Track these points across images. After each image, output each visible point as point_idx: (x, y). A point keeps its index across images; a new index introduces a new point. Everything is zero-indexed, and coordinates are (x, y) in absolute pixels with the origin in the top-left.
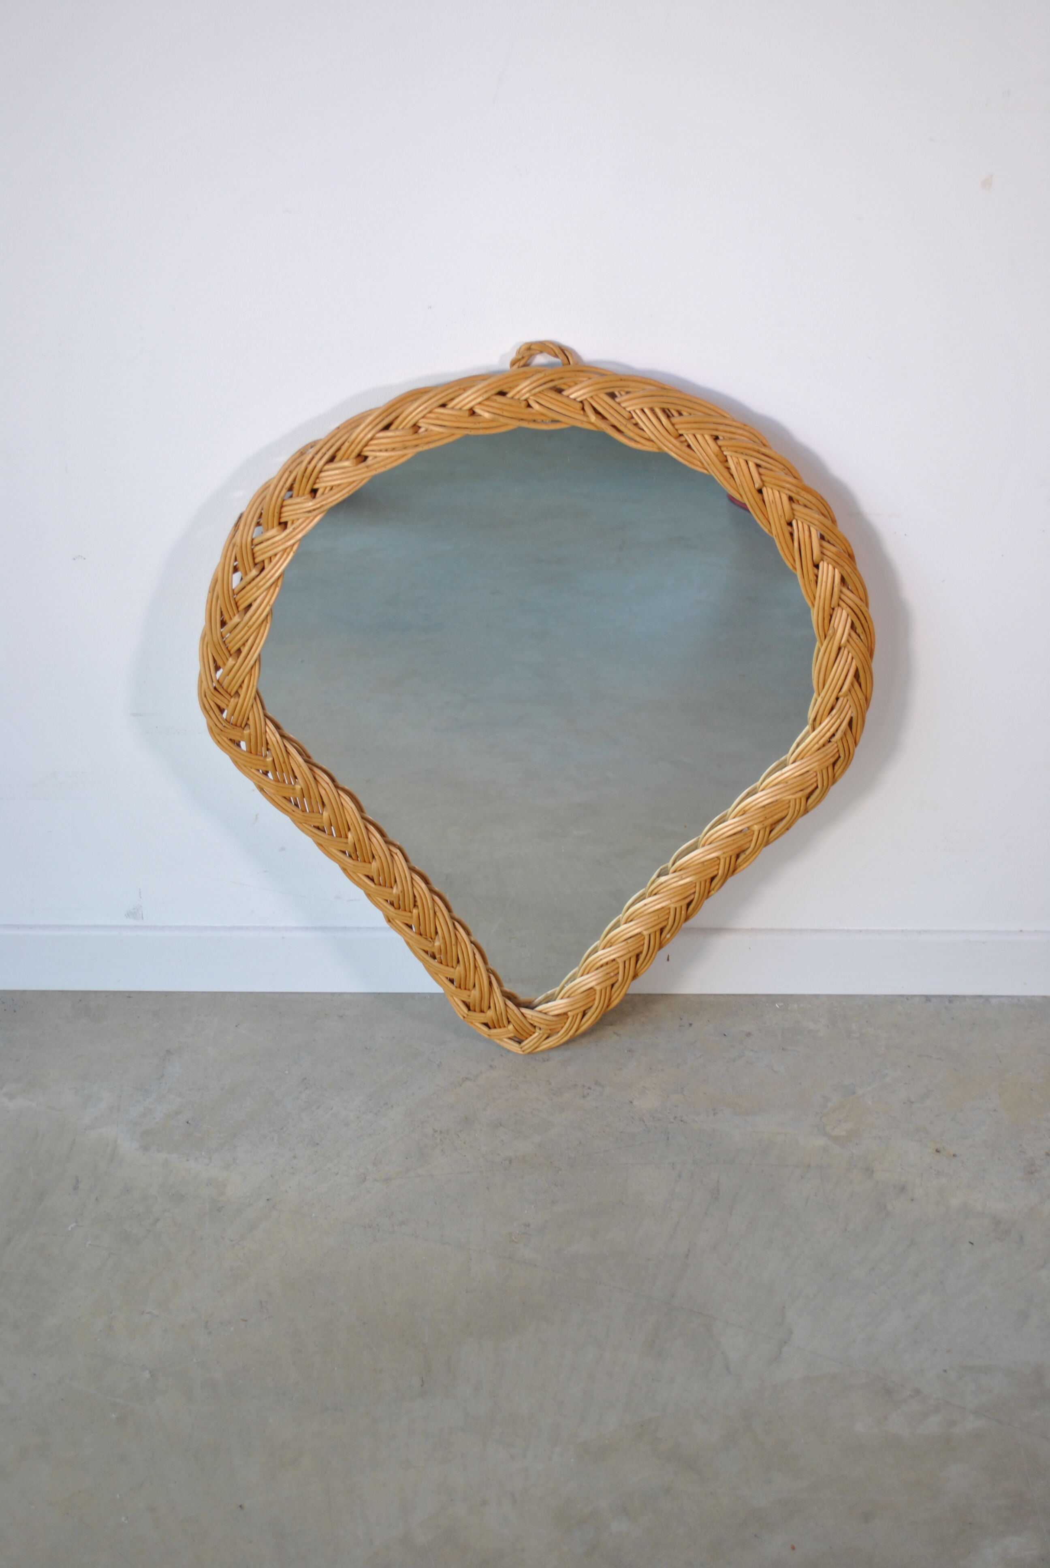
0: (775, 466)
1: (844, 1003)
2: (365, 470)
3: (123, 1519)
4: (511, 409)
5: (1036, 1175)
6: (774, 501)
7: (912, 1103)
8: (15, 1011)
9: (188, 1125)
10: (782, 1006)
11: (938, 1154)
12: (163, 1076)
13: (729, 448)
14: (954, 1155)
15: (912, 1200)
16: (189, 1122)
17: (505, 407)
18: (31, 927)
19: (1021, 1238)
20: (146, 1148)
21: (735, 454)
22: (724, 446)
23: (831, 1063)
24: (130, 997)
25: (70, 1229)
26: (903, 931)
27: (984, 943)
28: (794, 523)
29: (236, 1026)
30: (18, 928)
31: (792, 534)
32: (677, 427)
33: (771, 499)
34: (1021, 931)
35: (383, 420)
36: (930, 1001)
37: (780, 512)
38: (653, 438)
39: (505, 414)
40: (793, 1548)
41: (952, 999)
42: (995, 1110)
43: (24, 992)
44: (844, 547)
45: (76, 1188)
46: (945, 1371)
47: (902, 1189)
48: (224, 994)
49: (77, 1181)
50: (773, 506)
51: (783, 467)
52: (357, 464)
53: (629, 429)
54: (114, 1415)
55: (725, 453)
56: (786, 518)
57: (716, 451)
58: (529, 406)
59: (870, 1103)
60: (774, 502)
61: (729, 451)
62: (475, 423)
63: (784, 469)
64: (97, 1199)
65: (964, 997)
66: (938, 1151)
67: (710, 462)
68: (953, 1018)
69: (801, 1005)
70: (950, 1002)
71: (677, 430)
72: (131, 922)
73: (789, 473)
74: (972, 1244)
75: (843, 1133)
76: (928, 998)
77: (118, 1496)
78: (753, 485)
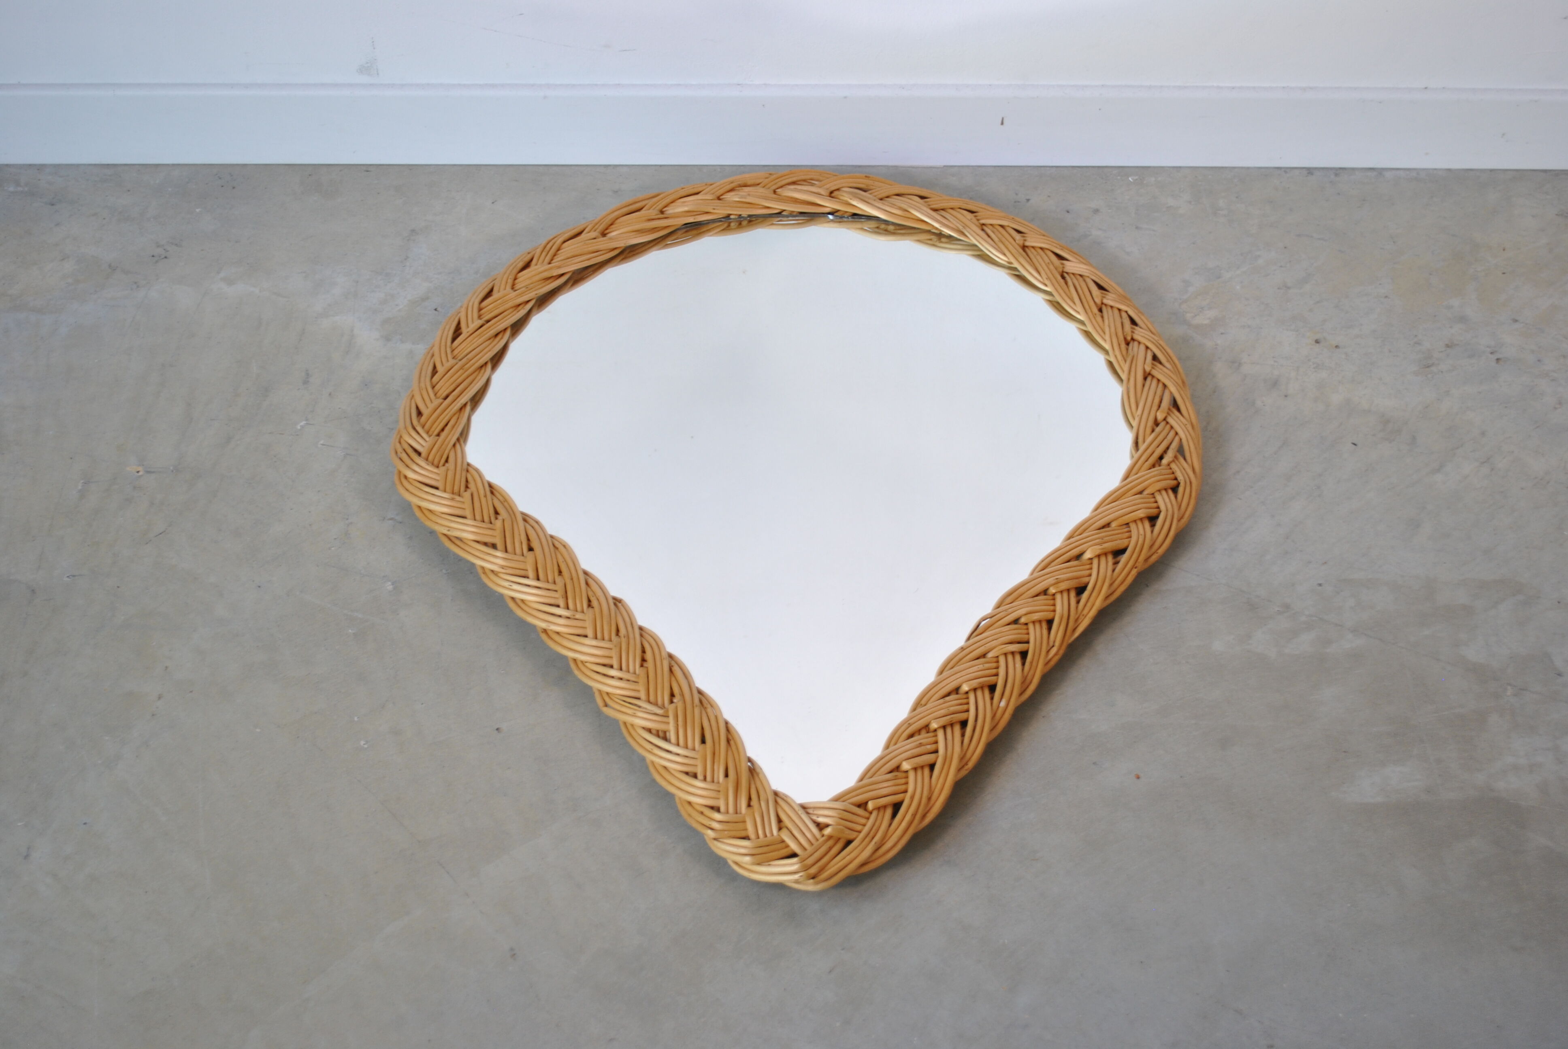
1: (1210, 177)
3: (362, 743)
5: (1434, 369)
7: (1289, 288)
8: (234, 188)
9: (436, 312)
10: (1136, 180)
11: (1317, 345)
12: (407, 258)
14: (1337, 347)
15: (1286, 396)
16: (438, 309)
18: (247, 86)
19: (1414, 438)
20: (387, 339)
23: (1194, 244)
24: (368, 171)
25: (299, 428)
26: (1284, 87)
27: (1380, 102)
29: (493, 203)
30: (232, 88)
34: (1426, 88)
36: (1312, 174)
40: (1138, 777)
41: (1339, 171)
42: (1386, 297)
43: (244, 166)
45: (306, 382)
46: (1320, 585)
47: (1275, 384)
48: (478, 167)
49: (308, 375)
54: (350, 631)
59: (1238, 287)
64: (330, 394)
65: (1353, 169)
66: (1317, 342)
68: (1339, 194)
69: (1159, 179)
70: (1336, 175)
72: (364, 79)
74: (1355, 444)
75: (1207, 322)
76: (1310, 171)
77: (356, 719)
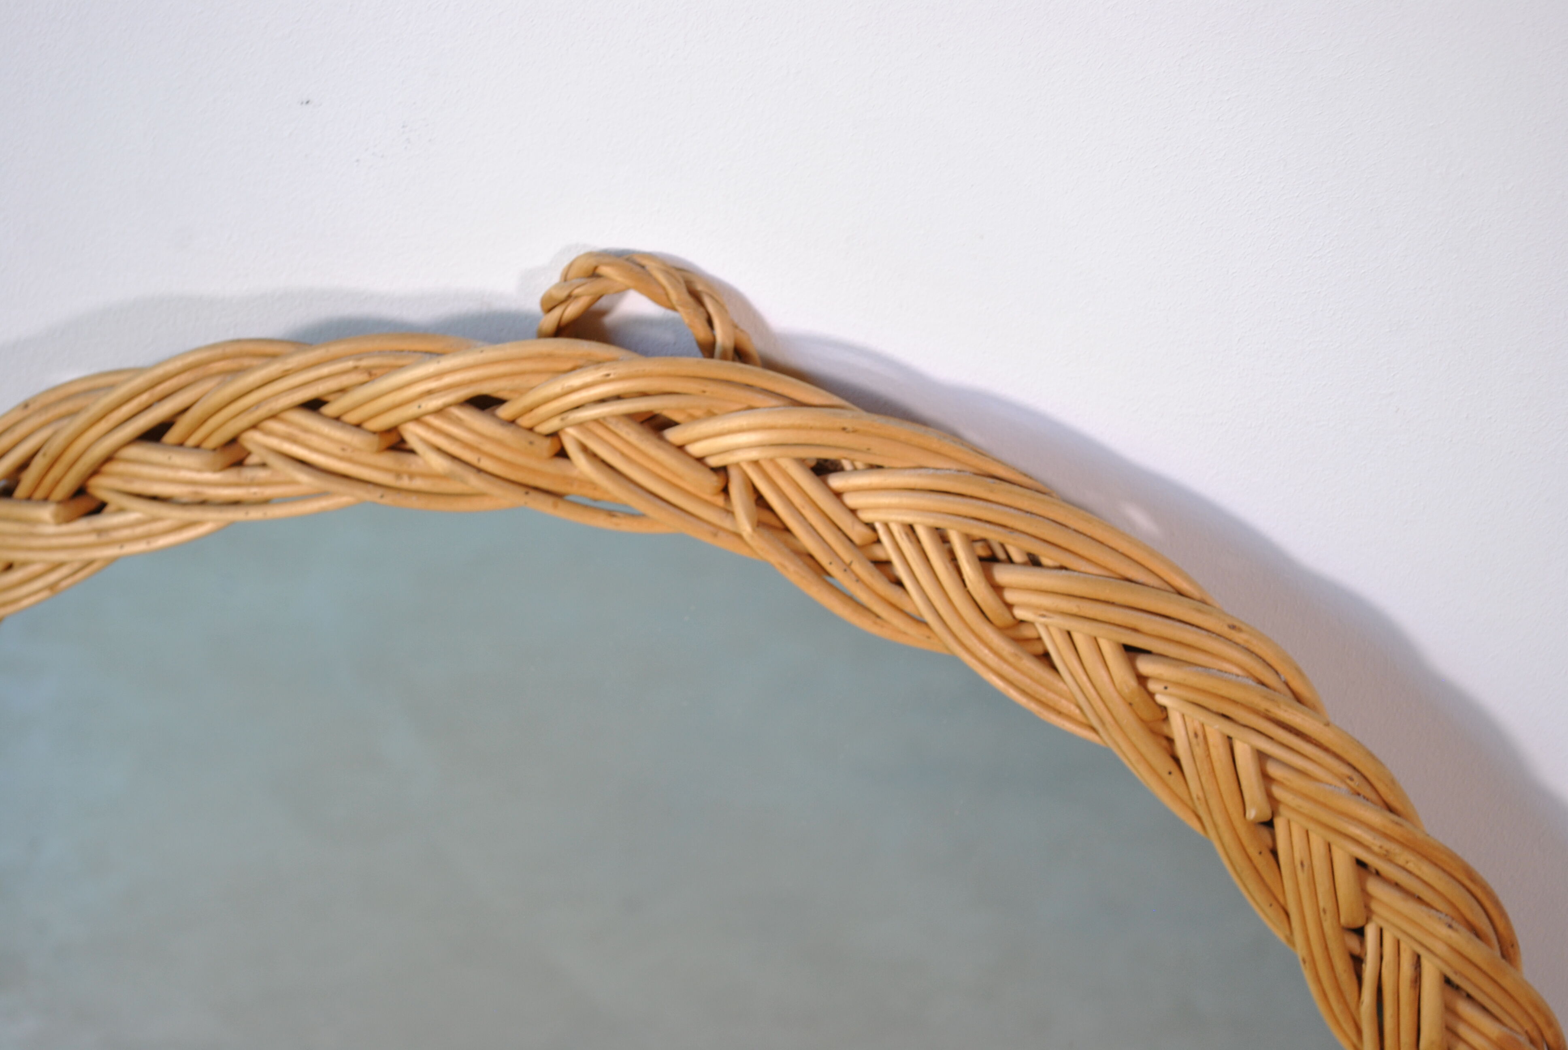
0: (1320, 765)
2: (92, 538)
4: (506, 455)
6: (1306, 864)
13: (1171, 690)
17: (488, 447)
21: (1190, 710)
22: (1158, 679)
28: (1371, 932)
31: (1357, 961)
32: (1010, 596)
33: (1297, 857)
35: (148, 407)
37: (1324, 901)
38: (929, 617)
39: (486, 464)
44: (1529, 1027)
50: (1302, 877)
51: (1345, 770)
52: (69, 520)
53: (858, 580)
55: (1161, 699)
56: (1343, 920)
57: (1126, 691)
58: (562, 454)
60: (1308, 865)
61: (1170, 695)
62: (398, 475)
63: (1351, 779)
67: (1107, 718)
71: (1009, 606)
73: (1366, 791)
78: (1241, 811)
